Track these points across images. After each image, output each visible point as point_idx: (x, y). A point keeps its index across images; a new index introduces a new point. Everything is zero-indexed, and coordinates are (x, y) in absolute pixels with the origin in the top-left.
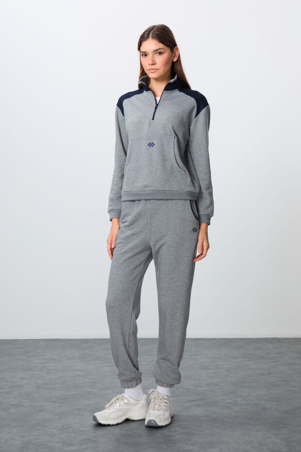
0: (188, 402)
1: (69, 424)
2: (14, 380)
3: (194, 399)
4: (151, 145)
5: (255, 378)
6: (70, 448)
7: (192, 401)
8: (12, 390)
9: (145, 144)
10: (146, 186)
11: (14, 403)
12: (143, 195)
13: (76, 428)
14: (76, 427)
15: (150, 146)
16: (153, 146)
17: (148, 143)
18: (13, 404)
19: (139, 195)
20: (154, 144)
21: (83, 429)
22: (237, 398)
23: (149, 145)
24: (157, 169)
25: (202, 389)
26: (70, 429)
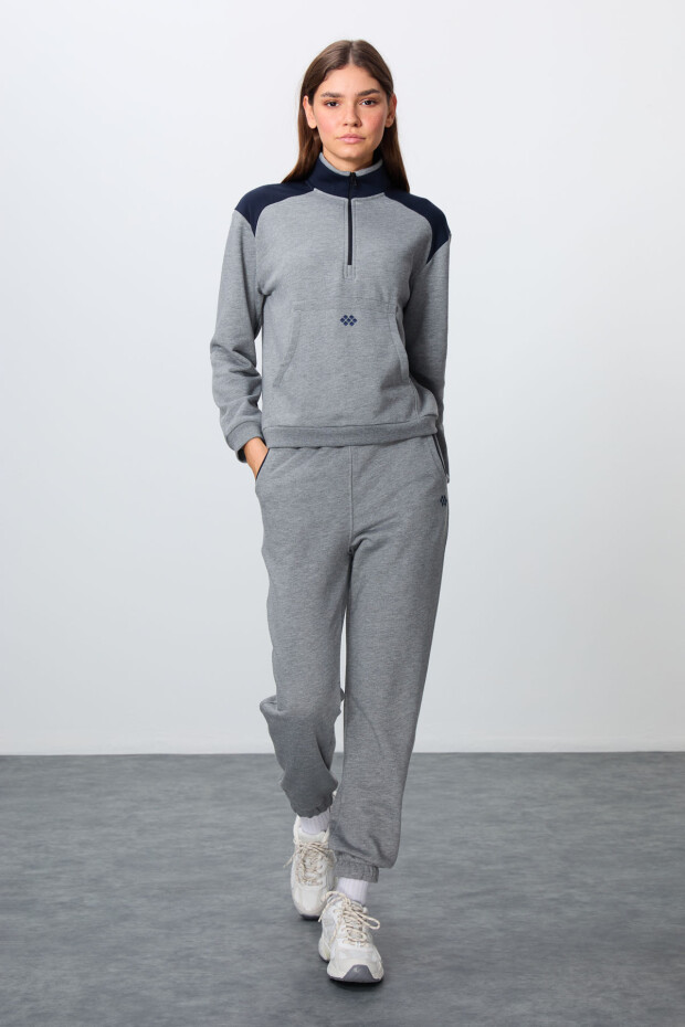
0: (462, 896)
1: (191, 948)
2: (64, 847)
3: (474, 891)
4: (348, 320)
5: (612, 842)
6: (193, 1003)
7: (469, 895)
8: (58, 869)
9: (332, 318)
10: (339, 417)
11: (65, 899)
12: (331, 435)
13: (205, 957)
14: (206, 954)
15: (346, 324)
16: (352, 324)
17: (342, 316)
18: (62, 903)
19: (319, 435)
20: (355, 320)
21: (221, 959)
22: (573, 887)
23: (342, 320)
24: (364, 376)
25: (491, 867)
26: (191, 959)
